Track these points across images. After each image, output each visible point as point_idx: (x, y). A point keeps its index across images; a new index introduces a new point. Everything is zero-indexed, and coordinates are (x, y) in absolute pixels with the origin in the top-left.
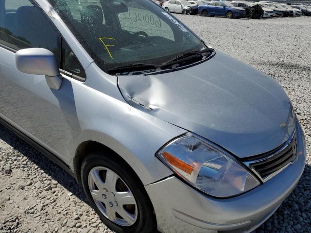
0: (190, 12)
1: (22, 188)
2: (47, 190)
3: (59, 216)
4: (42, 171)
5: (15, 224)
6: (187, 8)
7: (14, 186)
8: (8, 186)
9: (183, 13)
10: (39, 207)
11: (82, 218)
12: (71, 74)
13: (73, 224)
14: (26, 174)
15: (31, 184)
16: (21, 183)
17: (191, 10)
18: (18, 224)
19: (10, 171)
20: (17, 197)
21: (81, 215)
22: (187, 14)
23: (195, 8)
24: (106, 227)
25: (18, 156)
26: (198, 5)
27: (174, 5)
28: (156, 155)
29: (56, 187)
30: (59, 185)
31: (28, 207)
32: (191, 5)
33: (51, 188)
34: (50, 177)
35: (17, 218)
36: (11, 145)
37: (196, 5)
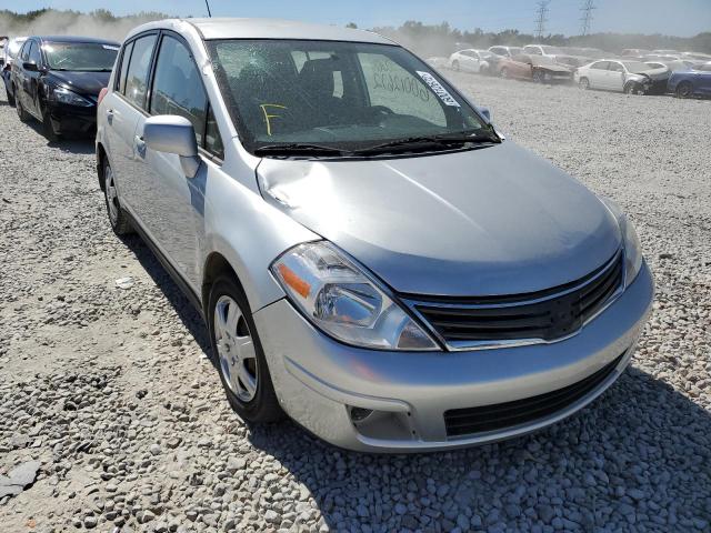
0: (646, 87)
1: (144, 336)
2: (174, 345)
3: (173, 378)
4: (180, 321)
5: (114, 373)
6: (636, 78)
7: (135, 331)
8: (127, 329)
9: (625, 91)
10: (152, 362)
11: (202, 389)
12: (211, 155)
13: (185, 391)
14: (156, 320)
15: (157, 333)
16: (145, 329)
17: (650, 83)
18: (118, 374)
19: (138, 312)
20: (133, 345)
21: (203, 384)
22: (635, 93)
23: (661, 78)
24: (228, 406)
25: (157, 296)
26: (669, 71)
27: (603, 73)
28: (270, 268)
29: (189, 344)
30: (195, 343)
31: (139, 359)
32: (650, 72)
33: (180, 344)
34: (187, 331)
35: (120, 367)
36: (156, 281)
37: (664, 70)
